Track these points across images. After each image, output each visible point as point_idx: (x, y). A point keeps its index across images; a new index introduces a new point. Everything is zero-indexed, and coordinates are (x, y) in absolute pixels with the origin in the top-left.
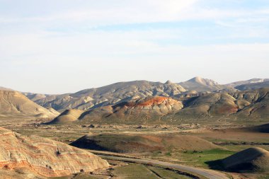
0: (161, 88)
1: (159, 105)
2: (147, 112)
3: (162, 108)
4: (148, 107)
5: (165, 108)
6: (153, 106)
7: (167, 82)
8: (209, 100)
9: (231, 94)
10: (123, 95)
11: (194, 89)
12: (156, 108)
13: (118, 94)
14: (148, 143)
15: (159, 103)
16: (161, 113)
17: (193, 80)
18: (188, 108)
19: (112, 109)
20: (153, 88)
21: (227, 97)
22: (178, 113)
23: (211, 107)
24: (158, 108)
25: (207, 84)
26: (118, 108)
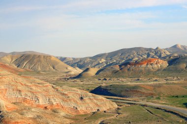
0: (153, 52)
1: (151, 64)
2: (143, 69)
3: (153, 66)
4: (144, 66)
5: (156, 66)
6: (147, 65)
7: (157, 48)
10: (127, 58)
11: (176, 52)
12: (149, 66)
14: (144, 91)
16: (152, 70)
17: (175, 46)
18: (172, 66)
19: (118, 67)
20: (147, 52)
22: (164, 70)
24: (151, 66)
25: (185, 49)
26: (123, 66)
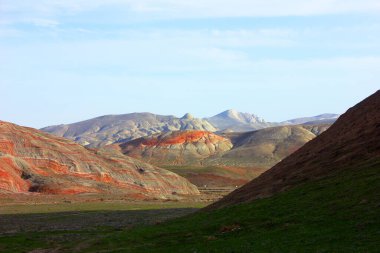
1: (195, 144)
2: (177, 154)
3: (199, 147)
4: (178, 146)
5: (205, 147)
6: (186, 144)
8: (273, 136)
9: (308, 128)
10: (114, 136)
11: (230, 127)
12: (190, 147)
13: (105, 134)
15: (195, 140)
16: (198, 156)
17: (225, 115)
18: (241, 148)
19: (120, 149)
20: (163, 124)
21: (301, 131)
22: (226, 156)
23: (277, 147)
24: (194, 148)
25: (248, 121)
26: (130, 147)
